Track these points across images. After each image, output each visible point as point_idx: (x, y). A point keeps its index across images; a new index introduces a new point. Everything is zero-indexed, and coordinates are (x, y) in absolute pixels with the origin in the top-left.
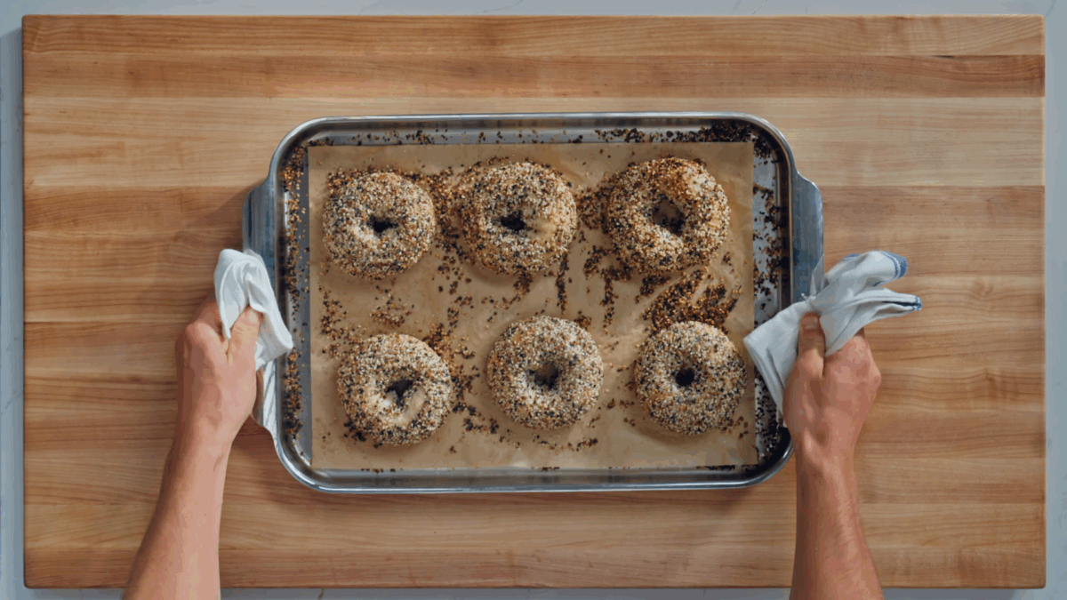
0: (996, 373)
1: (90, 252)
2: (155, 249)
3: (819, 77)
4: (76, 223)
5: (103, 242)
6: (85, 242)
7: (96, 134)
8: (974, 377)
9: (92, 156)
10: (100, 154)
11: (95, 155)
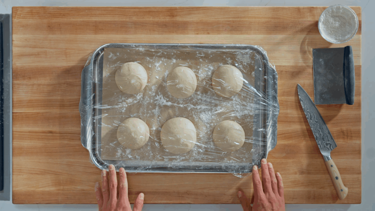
0: (345, 130)
1: (35, 88)
2: (57, 87)
3: (284, 28)
4: (30, 78)
5: (39, 85)
6: (33, 85)
7: (37, 48)
8: (337, 131)
9: (36, 55)
10: (38, 54)
11: (37, 55)
